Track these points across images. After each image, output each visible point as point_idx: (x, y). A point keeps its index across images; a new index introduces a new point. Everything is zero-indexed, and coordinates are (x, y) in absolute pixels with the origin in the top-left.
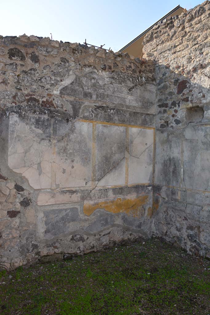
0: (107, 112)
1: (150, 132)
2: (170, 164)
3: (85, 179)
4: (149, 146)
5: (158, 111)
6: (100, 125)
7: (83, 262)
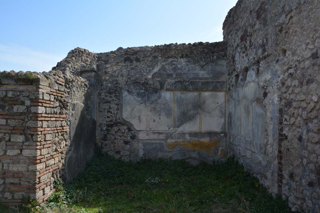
0: (183, 84)
1: (221, 94)
2: (230, 116)
3: (168, 126)
4: (220, 104)
6: (179, 93)
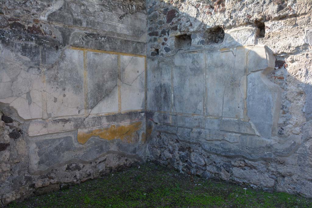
0: (97, 40)
1: (141, 60)
2: (161, 90)
3: (78, 108)
4: (140, 74)
5: (149, 39)
6: (91, 52)
7: (80, 190)
